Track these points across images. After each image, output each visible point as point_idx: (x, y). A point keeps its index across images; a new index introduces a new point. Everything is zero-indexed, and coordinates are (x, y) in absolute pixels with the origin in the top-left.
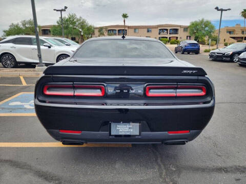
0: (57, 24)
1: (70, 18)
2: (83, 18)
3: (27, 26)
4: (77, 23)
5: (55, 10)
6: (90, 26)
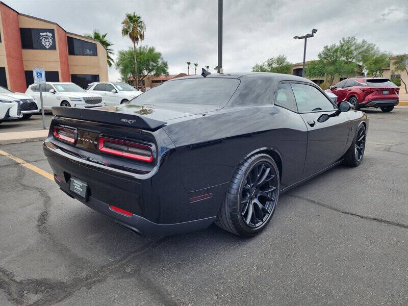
0: (317, 59)
1: (342, 46)
2: (369, 42)
3: (273, 66)
4: (355, 53)
5: (295, 38)
6: (383, 55)
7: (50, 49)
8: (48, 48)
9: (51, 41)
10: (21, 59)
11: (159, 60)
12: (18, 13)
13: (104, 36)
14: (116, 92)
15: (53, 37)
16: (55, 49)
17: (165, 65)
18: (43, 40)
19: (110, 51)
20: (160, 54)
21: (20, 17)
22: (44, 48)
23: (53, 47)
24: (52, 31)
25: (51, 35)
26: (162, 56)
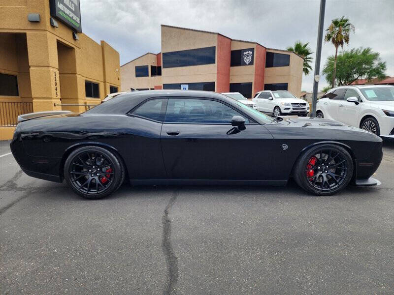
7: (249, 64)
8: (247, 63)
9: (250, 58)
10: (228, 75)
11: (374, 62)
12: (231, 39)
13: (305, 46)
14: (272, 99)
15: (253, 54)
16: (253, 64)
17: (383, 66)
18: (245, 58)
19: (308, 59)
20: (377, 54)
21: (233, 42)
22: (245, 64)
23: (251, 63)
24: (252, 50)
25: (251, 53)
26: (380, 56)
